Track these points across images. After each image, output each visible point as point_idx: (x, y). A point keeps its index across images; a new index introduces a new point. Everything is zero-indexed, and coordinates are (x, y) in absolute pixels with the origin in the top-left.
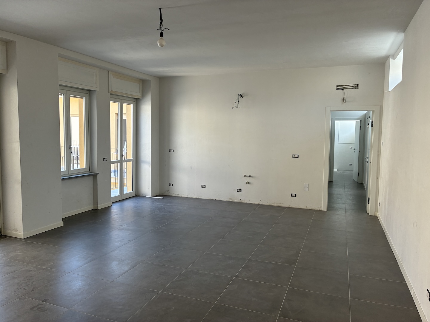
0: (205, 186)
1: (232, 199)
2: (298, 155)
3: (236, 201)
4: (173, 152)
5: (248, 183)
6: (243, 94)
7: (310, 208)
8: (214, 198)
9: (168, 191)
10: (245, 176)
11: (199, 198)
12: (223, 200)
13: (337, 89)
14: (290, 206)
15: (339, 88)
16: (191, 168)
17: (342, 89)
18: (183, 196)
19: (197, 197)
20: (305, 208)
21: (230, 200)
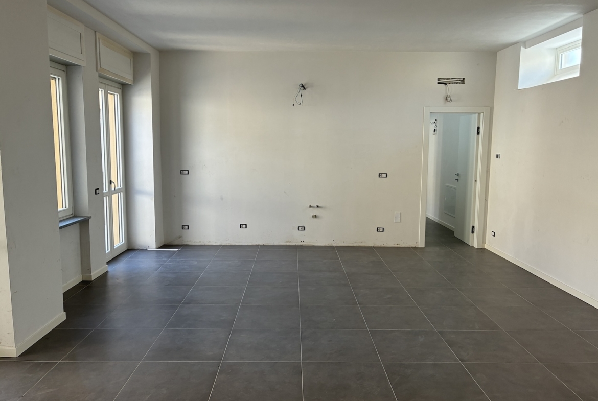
0: (246, 225)
1: (290, 242)
2: (386, 174)
3: (297, 244)
4: (188, 174)
5: (315, 216)
6: (305, 84)
7: (402, 245)
8: (261, 243)
9: (180, 237)
10: (311, 207)
11: (237, 244)
12: (276, 244)
13: (438, 83)
14: (375, 245)
15: (441, 82)
16: (222, 199)
17: (446, 84)
18: (207, 243)
19: (233, 244)
20: (396, 246)
21: (288, 244)
